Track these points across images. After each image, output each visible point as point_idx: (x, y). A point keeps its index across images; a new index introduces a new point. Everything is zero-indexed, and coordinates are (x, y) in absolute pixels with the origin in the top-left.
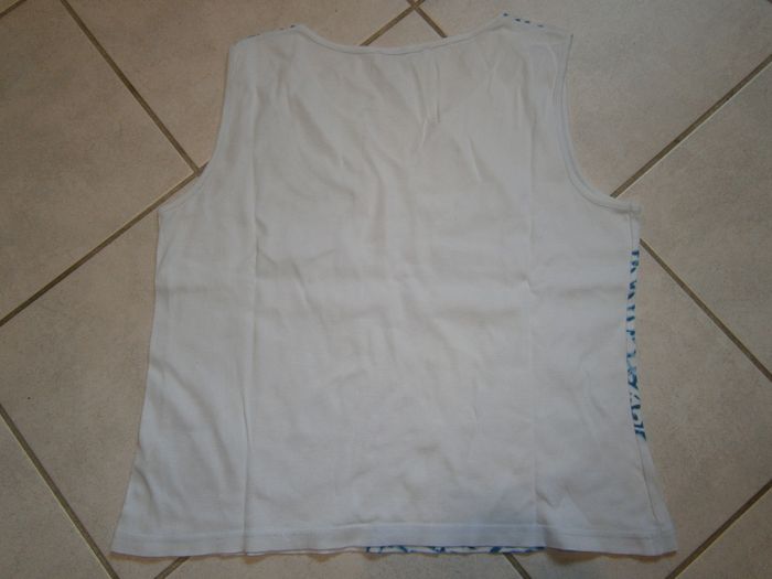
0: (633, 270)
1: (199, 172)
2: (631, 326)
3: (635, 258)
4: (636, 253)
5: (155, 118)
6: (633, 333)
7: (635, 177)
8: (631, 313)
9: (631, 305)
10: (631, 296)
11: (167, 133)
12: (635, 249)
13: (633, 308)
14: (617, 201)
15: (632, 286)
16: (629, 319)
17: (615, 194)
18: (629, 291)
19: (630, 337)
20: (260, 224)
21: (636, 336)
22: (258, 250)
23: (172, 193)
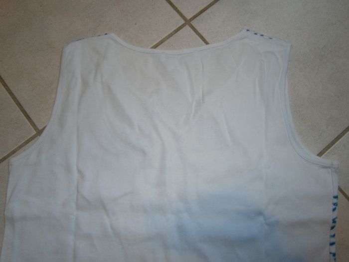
0: (334, 210)
1: (40, 132)
2: (333, 249)
3: (335, 201)
4: (336, 197)
5: (11, 93)
6: (334, 255)
7: (333, 142)
8: (333, 240)
9: (332, 234)
10: (332, 228)
11: (19, 104)
12: (335, 194)
13: (334, 236)
14: (322, 160)
15: (334, 221)
16: (332, 244)
17: (320, 154)
18: (331, 224)
19: (332, 258)
20: (79, 171)
21: (337, 256)
22: (78, 191)
23: (20, 147)
